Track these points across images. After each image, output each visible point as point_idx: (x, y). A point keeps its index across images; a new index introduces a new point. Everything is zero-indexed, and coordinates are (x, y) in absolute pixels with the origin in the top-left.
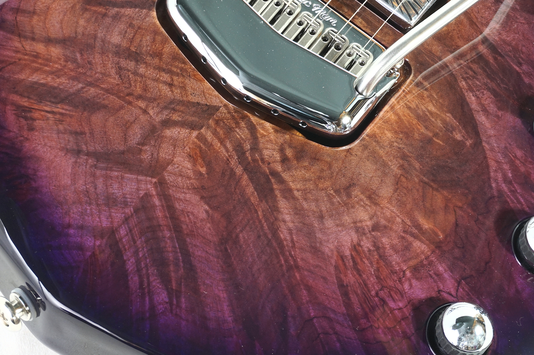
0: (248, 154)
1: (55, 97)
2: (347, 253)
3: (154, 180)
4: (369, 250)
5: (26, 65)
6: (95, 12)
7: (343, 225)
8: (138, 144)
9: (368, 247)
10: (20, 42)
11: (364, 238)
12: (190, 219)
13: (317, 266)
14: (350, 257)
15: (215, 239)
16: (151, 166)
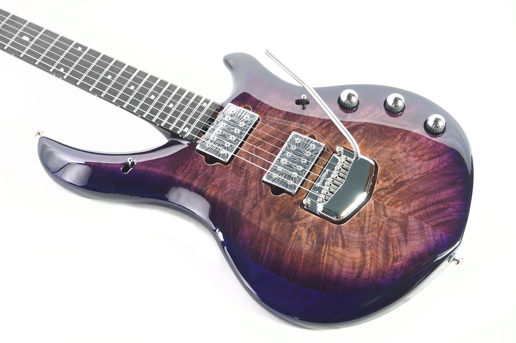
0: (390, 190)
1: (387, 250)
2: (417, 159)
3: (409, 216)
4: (414, 152)
5: (376, 261)
6: (347, 243)
7: (407, 161)
8: (397, 223)
9: (413, 153)
10: (367, 265)
11: (410, 154)
12: (420, 204)
13: (425, 166)
14: (419, 158)
15: (425, 196)
16: (404, 218)
